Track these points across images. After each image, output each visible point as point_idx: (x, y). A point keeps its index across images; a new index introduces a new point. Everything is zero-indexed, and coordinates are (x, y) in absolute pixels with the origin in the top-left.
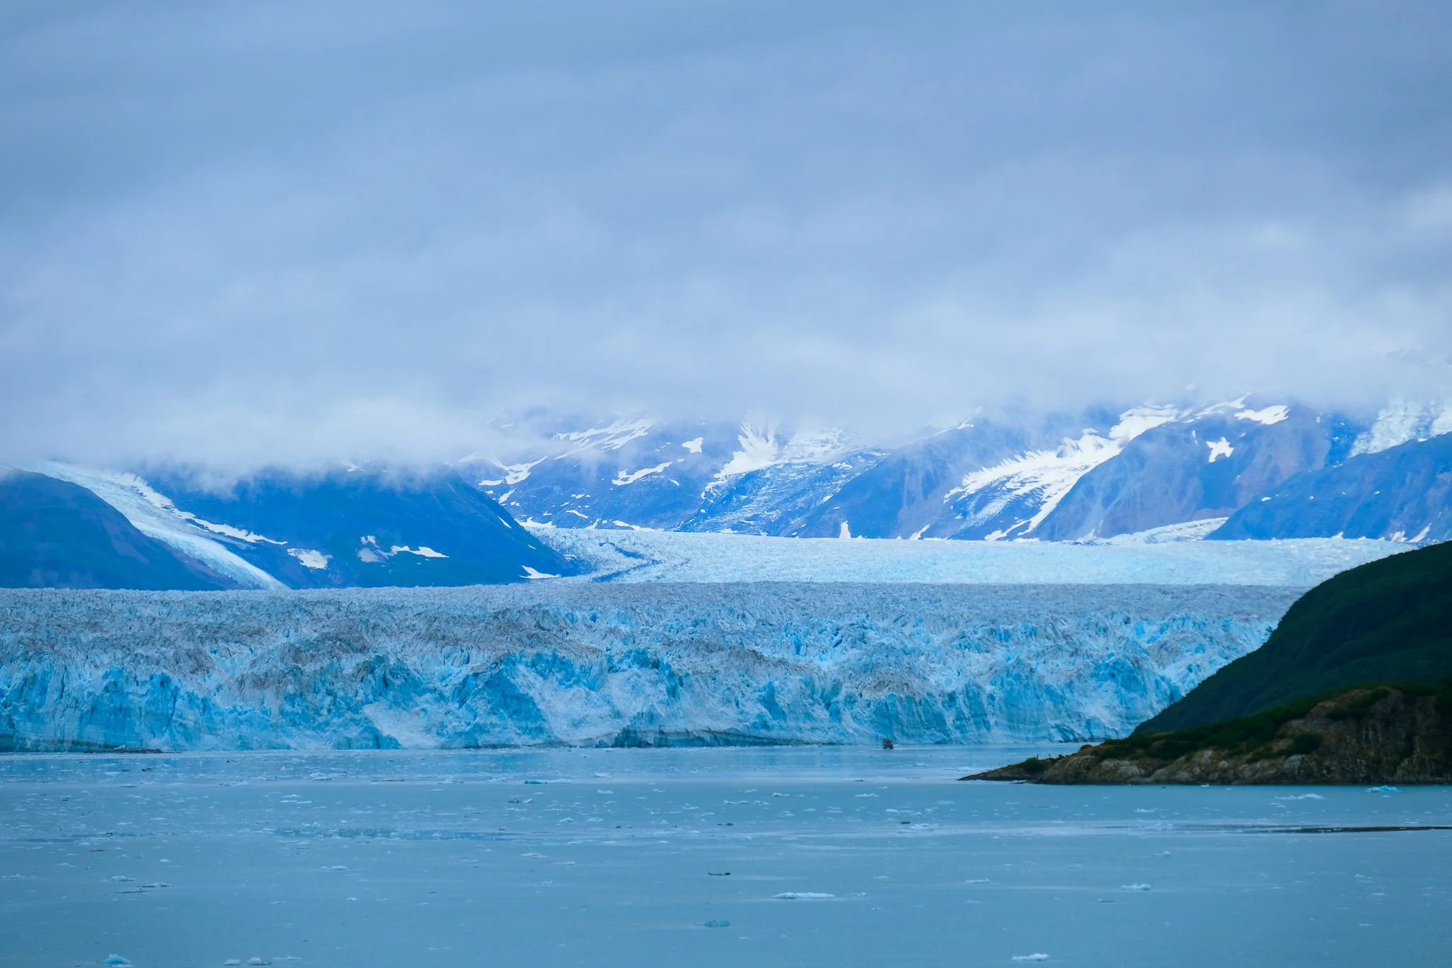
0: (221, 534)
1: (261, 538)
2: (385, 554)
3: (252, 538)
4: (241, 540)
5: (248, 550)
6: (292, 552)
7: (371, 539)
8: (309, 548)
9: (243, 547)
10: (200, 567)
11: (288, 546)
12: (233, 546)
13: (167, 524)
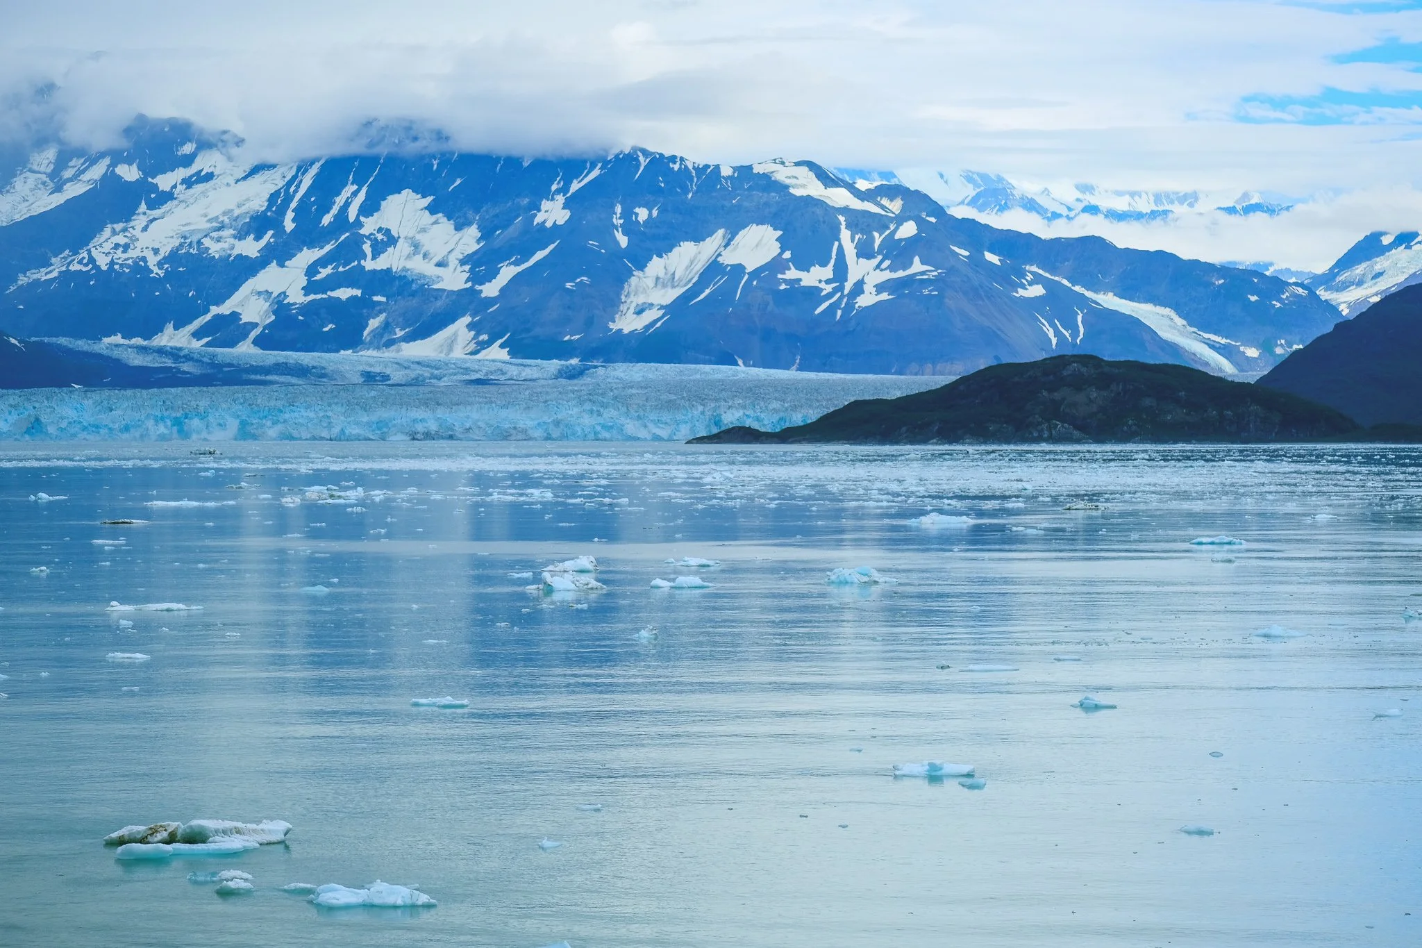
0: (1209, 339)
1: (1228, 341)
2: (1288, 350)
3: (1223, 341)
4: (1218, 342)
5: (1220, 348)
6: (1242, 349)
7: (1283, 342)
8: (1250, 346)
9: (1218, 345)
10: (1193, 357)
11: (1241, 345)
12: (1212, 346)
13: (1182, 334)
